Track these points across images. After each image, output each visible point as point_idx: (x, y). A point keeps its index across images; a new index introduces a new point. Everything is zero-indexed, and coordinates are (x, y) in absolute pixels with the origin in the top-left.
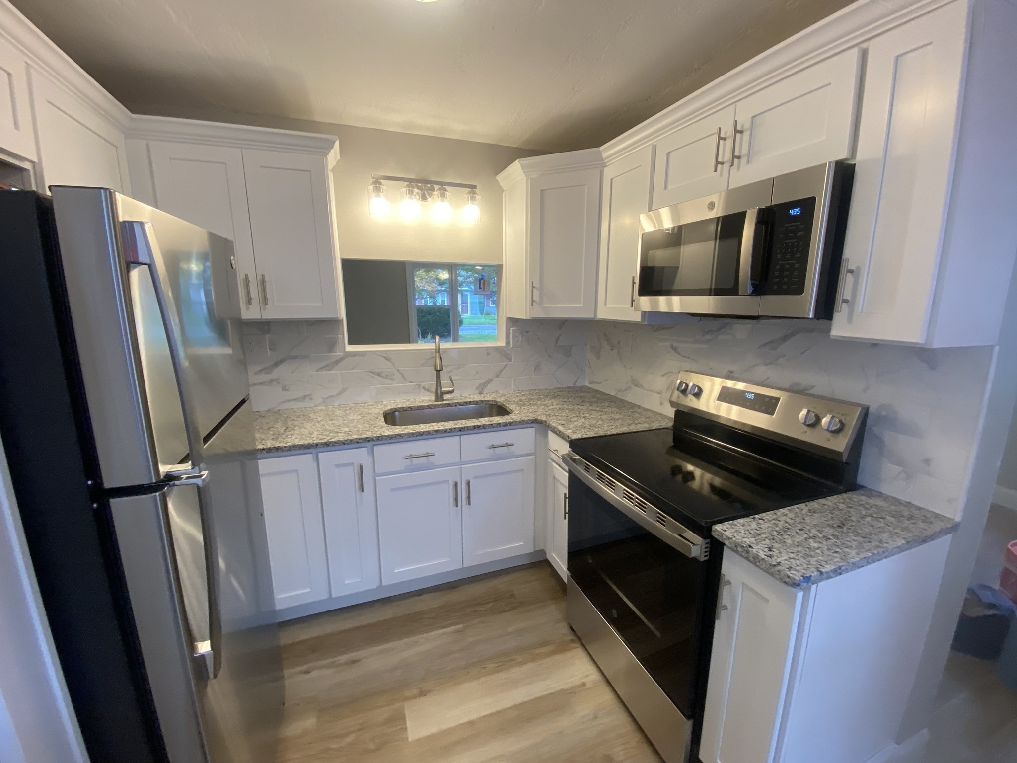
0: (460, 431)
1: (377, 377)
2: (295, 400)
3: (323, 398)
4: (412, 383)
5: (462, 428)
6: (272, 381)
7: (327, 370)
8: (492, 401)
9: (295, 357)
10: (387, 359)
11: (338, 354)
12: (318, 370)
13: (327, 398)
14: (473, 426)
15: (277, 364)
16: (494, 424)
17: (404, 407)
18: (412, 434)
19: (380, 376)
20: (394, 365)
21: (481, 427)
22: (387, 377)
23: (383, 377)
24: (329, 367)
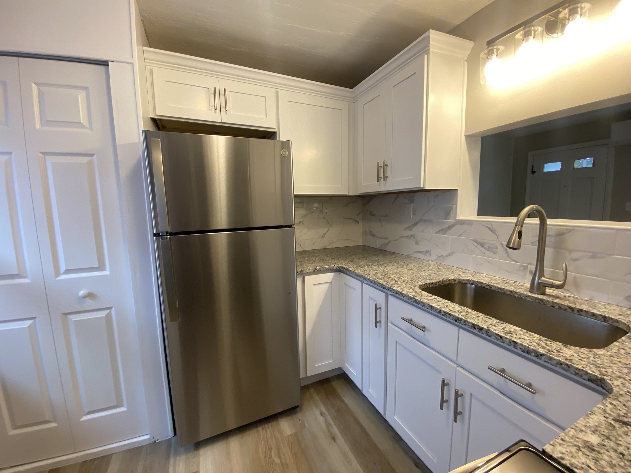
0: (456, 321)
1: (479, 247)
2: (421, 252)
3: (437, 256)
4: (516, 262)
5: (458, 318)
6: (412, 235)
7: (442, 234)
8: (624, 324)
9: (425, 221)
10: (492, 231)
11: (451, 221)
12: (436, 233)
13: (440, 256)
14: (473, 324)
15: (415, 225)
16: (506, 338)
17: (483, 283)
18: (411, 298)
19: (483, 247)
20: (498, 238)
21: (484, 332)
22: (489, 249)
23: (485, 248)
24: (443, 231)
